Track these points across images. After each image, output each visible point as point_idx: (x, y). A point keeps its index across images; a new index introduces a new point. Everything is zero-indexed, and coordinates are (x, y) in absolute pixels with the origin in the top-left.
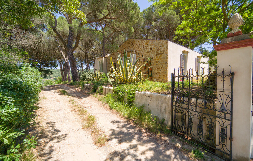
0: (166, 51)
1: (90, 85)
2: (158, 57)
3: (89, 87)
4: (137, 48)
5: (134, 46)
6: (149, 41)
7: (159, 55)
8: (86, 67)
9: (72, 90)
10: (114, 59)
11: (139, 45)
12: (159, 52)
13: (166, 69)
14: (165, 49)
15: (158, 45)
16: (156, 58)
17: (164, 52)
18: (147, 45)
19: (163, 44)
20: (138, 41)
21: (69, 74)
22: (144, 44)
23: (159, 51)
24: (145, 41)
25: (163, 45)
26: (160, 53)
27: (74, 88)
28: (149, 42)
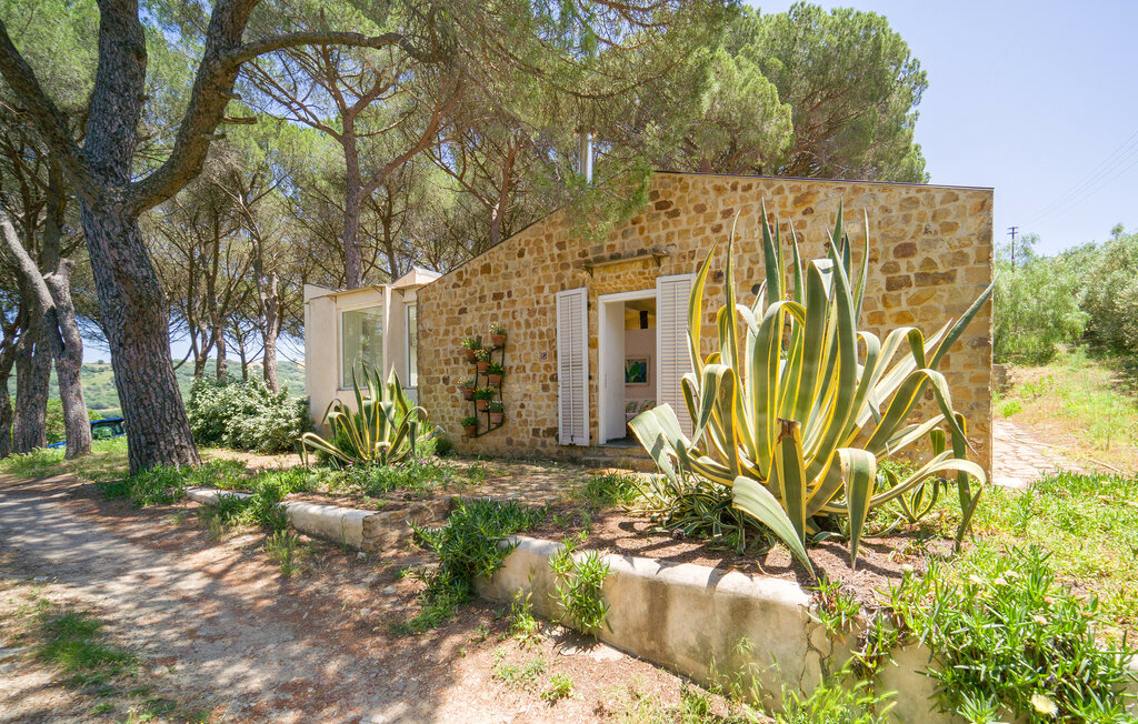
0: (979, 261)
1: (366, 521)
2: (903, 298)
3: (355, 536)
4: (708, 232)
5: (683, 217)
6: (823, 190)
7: (913, 290)
8: (194, 347)
9: (160, 573)
10: (489, 301)
11: (728, 213)
12: (908, 267)
13: (973, 388)
14: (970, 251)
15: (907, 219)
16: (880, 307)
17: (960, 271)
18: (799, 216)
19: (947, 213)
20: (719, 189)
21: (72, 397)
22: (776, 211)
23: (916, 261)
24: (780, 191)
25: (950, 219)
26: (922, 277)
27: (177, 549)
28: (822, 196)
